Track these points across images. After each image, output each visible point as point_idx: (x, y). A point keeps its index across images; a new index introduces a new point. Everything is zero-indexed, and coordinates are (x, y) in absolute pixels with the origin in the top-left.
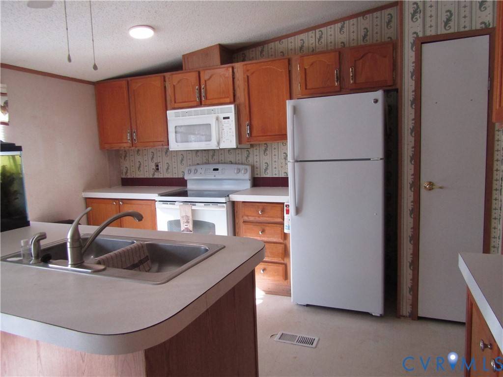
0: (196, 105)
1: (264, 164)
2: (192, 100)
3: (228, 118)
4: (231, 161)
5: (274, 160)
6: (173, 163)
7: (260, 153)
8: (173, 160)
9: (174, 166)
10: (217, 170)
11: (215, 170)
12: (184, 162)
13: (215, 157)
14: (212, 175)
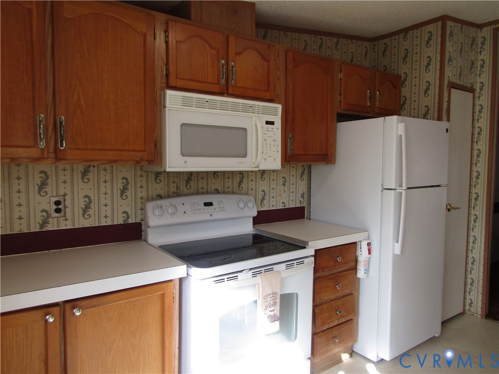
0: (218, 91)
1: (261, 193)
2: (209, 81)
3: (272, 123)
4: (216, 190)
5: (272, 186)
6: (102, 196)
7: (256, 177)
8: (103, 190)
9: (103, 202)
10: (209, 204)
11: (207, 204)
12: (128, 193)
13: (192, 183)
14: (205, 214)
